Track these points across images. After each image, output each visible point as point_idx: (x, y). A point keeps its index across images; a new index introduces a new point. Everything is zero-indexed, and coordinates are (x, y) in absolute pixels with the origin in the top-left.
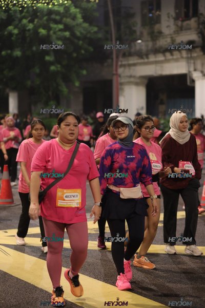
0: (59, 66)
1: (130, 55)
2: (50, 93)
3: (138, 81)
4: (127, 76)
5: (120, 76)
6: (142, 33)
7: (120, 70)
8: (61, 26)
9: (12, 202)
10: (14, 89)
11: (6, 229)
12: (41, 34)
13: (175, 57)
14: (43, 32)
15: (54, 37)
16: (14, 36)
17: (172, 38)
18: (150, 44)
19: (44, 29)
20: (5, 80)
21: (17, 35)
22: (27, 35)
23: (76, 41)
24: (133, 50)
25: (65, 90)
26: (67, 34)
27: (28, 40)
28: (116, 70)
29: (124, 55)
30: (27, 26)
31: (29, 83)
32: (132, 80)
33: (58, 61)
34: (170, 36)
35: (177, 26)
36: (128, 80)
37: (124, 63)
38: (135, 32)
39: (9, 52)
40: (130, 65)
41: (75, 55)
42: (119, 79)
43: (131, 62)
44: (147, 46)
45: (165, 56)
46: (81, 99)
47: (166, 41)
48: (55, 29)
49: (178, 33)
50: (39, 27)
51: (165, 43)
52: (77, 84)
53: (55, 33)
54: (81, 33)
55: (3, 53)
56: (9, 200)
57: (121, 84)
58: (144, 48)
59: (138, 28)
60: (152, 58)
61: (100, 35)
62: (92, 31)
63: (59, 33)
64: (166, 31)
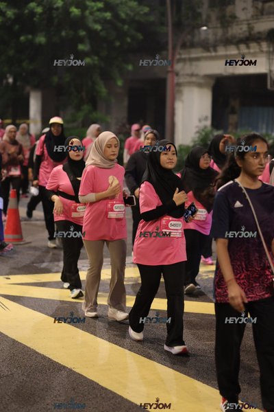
0: (96, 58)
1: (193, 45)
2: (84, 94)
3: (202, 81)
4: (188, 75)
5: (177, 74)
6: (209, 17)
7: (178, 67)
8: (100, 5)
9: (21, 239)
10: (36, 87)
11: (8, 275)
12: (72, 14)
13: (252, 51)
14: (75, 11)
15: (90, 18)
16: (38, 16)
17: (249, 24)
18: (220, 32)
19: (77, 7)
20: (24, 74)
21: (41, 14)
22: (55, 15)
23: (120, 25)
24: (196, 39)
25: (103, 90)
26: (108, 15)
27: (56, 21)
28: (172, 67)
29: (184, 46)
30: (55, 4)
31: (55, 79)
32: (194, 79)
33: (94, 51)
34: (246, 22)
35: (257, 8)
36: (188, 79)
37: (183, 56)
38: (200, 15)
39: (30, 37)
40: (191, 60)
41: (118, 44)
42: (176, 78)
43: (193, 55)
44: (215, 34)
45: (238, 49)
46: (126, 103)
47: (241, 29)
48: (93, 8)
49: (257, 19)
50: (71, 5)
51: (240, 31)
52: (120, 83)
53: (91, 13)
54: (127, 15)
55: (22, 38)
56: (16, 236)
57: (179, 85)
58: (211, 38)
59: (204, 10)
60: (221, 51)
61: (152, 18)
62: (142, 13)
63: (98, 13)
64: (241, 15)
